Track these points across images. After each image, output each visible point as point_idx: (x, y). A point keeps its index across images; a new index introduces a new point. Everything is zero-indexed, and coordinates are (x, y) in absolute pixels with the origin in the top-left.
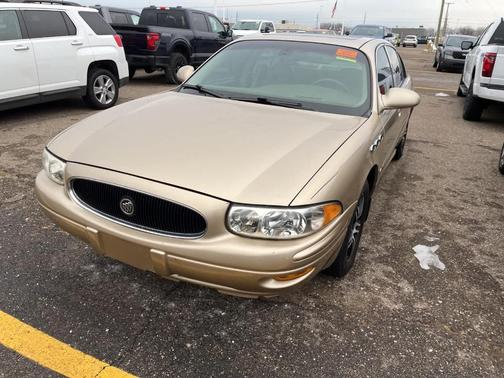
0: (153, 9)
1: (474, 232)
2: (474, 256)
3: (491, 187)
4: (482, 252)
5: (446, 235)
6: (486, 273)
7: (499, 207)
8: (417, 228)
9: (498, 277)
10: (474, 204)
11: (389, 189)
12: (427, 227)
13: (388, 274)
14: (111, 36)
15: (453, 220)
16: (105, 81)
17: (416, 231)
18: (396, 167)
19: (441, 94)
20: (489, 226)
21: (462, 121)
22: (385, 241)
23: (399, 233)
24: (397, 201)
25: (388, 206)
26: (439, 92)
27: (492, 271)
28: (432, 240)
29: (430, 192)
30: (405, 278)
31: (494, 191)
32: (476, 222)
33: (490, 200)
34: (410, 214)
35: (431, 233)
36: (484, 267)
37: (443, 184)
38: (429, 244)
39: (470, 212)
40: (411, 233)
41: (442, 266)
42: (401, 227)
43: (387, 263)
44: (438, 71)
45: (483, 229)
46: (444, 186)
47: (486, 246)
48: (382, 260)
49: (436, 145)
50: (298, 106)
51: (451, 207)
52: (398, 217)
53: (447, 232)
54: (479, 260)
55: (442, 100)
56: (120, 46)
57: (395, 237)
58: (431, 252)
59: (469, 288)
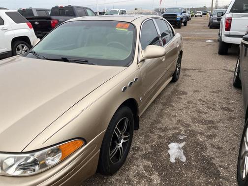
0: (56, 7)
1: (210, 130)
2: (206, 149)
3: (226, 96)
4: (212, 146)
5: (192, 134)
6: (212, 164)
7: (229, 110)
8: (175, 129)
9: (220, 166)
10: (214, 109)
11: (165, 101)
12: (182, 128)
13: (146, 168)
14: (25, 24)
15: (199, 122)
16: (23, 47)
17: (174, 131)
18: (173, 86)
19: (209, 41)
20: (221, 125)
21: (218, 55)
22: (153, 141)
23: (162, 134)
24: (168, 110)
25: (161, 115)
26: (208, 40)
27: (216, 162)
28: (182, 138)
29: (189, 102)
30: (157, 170)
31: (228, 99)
32: (213, 122)
33: (224, 106)
34: (173, 118)
35: (183, 132)
36: (212, 158)
37: (198, 96)
38: (179, 141)
39: (210, 115)
40: (170, 133)
41: (184, 159)
42: (164, 130)
43: (148, 159)
44: (210, 28)
45: (216, 128)
46: (199, 98)
47: (216, 141)
48: (146, 157)
49: (200, 71)
50: (85, 61)
51: (200, 112)
52: (166, 122)
53: (193, 131)
54: (209, 152)
55: (210, 44)
56: (31, 28)
57: (160, 137)
58: (179, 148)
59: (199, 177)
